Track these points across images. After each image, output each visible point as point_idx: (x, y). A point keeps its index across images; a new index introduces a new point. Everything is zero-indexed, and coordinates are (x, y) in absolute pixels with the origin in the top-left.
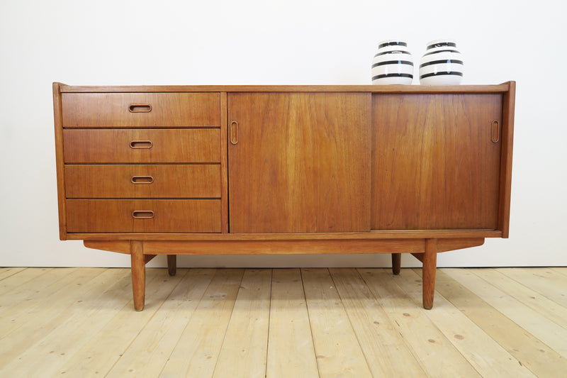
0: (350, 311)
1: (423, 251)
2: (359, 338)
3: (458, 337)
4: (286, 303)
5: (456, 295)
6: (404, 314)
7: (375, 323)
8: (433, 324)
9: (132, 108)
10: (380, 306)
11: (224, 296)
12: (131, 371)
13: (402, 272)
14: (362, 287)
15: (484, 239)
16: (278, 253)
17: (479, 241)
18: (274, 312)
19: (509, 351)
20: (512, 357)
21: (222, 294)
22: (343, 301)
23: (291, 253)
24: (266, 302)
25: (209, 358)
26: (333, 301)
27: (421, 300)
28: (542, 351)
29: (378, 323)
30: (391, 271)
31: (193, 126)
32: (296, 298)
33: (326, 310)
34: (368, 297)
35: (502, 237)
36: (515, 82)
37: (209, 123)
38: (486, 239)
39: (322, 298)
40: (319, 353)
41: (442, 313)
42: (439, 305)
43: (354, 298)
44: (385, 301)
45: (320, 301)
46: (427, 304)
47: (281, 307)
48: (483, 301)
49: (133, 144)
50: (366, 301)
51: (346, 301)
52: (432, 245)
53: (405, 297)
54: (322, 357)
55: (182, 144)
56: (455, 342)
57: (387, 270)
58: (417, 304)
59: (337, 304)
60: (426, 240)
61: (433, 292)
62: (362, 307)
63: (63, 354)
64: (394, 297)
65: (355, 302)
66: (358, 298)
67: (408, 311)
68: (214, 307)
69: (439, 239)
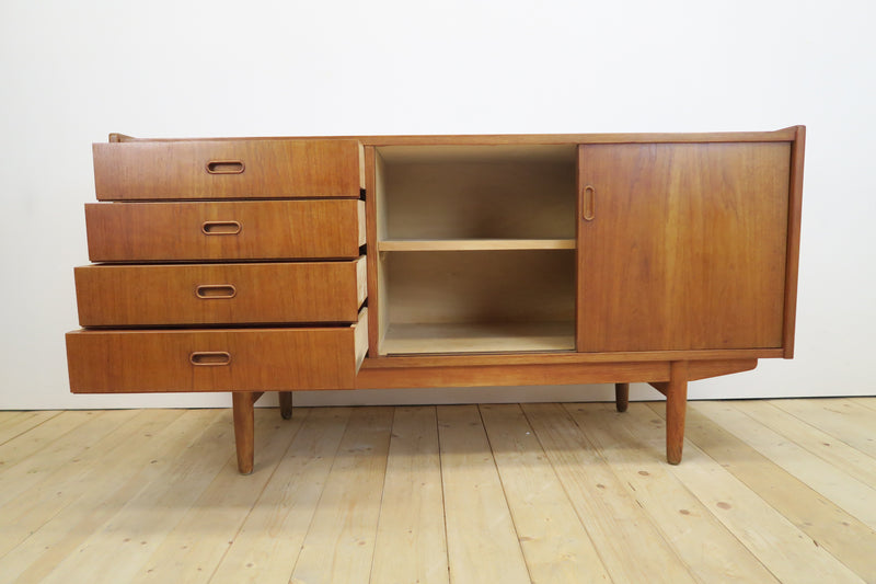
0: (560, 469)
1: (667, 380)
2: (578, 510)
3: (723, 505)
4: (464, 458)
5: (716, 443)
6: (640, 473)
7: (599, 486)
8: (684, 487)
9: (212, 166)
10: (603, 461)
11: (369, 449)
12: (250, 565)
13: (630, 408)
14: (573, 431)
15: (756, 361)
16: (453, 385)
17: (750, 364)
18: (447, 473)
19: (798, 526)
20: (803, 534)
21: (367, 446)
22: (548, 453)
23: (471, 385)
24: (435, 457)
25: (362, 543)
26: (534, 455)
27: (663, 451)
28: (845, 524)
29: (603, 487)
30: (614, 406)
31: (314, 195)
32: (478, 450)
33: (524, 469)
34: (584, 448)
35: (784, 357)
36: (804, 127)
37: (340, 190)
38: (759, 360)
39: (516, 450)
40: (523, 534)
41: (696, 471)
42: (690, 458)
43: (564, 449)
44: (610, 453)
45: (513, 454)
46: (674, 457)
47: (457, 465)
48: (754, 451)
49: (208, 227)
50: (582, 453)
51: (553, 455)
52: (680, 371)
53: (638, 446)
54: (527, 539)
55: (292, 226)
56: (719, 514)
57: (608, 405)
58: (657, 457)
59: (539, 458)
60: (672, 362)
61: (681, 440)
62: (578, 462)
63: (144, 543)
64: (623, 448)
65: (565, 455)
66: (570, 449)
67: (644, 467)
68: (356, 467)
69: (692, 362)
